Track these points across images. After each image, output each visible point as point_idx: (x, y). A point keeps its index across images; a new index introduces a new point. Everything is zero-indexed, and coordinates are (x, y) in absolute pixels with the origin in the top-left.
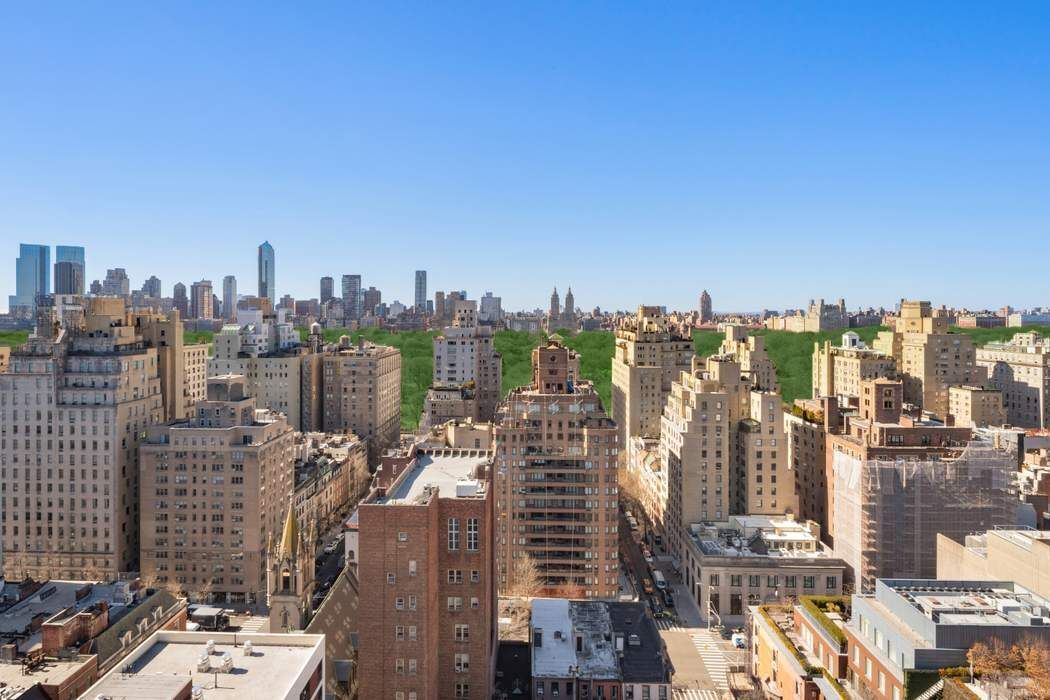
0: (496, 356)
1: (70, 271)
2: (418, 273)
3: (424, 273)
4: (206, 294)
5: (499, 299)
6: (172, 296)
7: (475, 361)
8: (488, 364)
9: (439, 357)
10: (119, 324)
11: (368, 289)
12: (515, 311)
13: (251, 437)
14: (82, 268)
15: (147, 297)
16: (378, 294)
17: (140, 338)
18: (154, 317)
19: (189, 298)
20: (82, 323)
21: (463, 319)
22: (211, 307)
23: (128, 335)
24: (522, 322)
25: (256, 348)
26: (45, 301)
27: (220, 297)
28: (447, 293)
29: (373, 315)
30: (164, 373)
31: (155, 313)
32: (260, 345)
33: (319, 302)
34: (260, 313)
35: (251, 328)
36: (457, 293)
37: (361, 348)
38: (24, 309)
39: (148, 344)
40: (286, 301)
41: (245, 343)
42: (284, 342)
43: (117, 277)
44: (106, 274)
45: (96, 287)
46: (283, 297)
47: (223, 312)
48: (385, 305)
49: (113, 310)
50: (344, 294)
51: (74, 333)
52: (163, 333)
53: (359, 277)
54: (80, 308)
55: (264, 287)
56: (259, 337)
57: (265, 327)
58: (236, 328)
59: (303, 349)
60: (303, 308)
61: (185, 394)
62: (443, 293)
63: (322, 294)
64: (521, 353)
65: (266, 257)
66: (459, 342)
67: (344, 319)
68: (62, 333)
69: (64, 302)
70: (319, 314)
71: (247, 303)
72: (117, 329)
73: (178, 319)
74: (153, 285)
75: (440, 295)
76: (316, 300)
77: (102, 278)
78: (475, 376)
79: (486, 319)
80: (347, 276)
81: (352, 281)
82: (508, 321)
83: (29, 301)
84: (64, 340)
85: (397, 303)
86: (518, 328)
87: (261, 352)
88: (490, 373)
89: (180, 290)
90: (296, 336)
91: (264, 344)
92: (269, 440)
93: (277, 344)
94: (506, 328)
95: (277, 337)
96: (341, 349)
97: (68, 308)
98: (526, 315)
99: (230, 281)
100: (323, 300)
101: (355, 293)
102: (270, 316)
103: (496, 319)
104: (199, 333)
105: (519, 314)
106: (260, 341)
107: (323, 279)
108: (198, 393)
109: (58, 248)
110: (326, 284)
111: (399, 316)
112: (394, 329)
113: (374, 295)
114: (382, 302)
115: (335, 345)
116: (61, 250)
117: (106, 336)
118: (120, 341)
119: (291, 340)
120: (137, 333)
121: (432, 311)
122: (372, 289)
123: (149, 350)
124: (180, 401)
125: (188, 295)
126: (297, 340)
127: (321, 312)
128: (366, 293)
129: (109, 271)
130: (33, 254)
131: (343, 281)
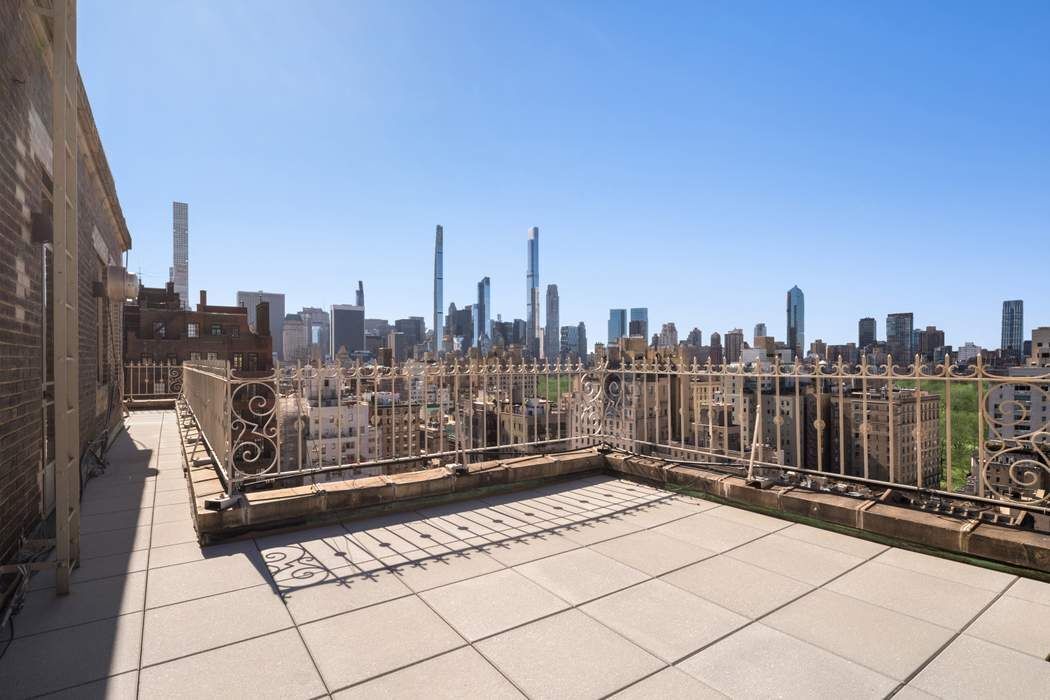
1: (639, 326)
2: (1007, 304)
3: (1019, 304)
4: (738, 341)
11: (924, 330)
14: (646, 324)
16: (941, 335)
19: (723, 346)
33: (857, 346)
40: (819, 347)
43: (670, 329)
44: (661, 328)
45: (656, 338)
46: (813, 342)
48: (950, 348)
50: (889, 337)
53: (911, 315)
55: (794, 332)
60: (836, 352)
65: (795, 304)
74: (696, 335)
76: (854, 344)
80: (893, 316)
81: (900, 321)
89: (716, 339)
99: (760, 328)
107: (862, 321)
109: (632, 310)
110: (867, 327)
113: (935, 337)
114: (946, 344)
116: (635, 312)
122: (931, 329)
125: (723, 343)
128: (921, 334)
129: (665, 326)
130: (618, 316)
131: (888, 322)
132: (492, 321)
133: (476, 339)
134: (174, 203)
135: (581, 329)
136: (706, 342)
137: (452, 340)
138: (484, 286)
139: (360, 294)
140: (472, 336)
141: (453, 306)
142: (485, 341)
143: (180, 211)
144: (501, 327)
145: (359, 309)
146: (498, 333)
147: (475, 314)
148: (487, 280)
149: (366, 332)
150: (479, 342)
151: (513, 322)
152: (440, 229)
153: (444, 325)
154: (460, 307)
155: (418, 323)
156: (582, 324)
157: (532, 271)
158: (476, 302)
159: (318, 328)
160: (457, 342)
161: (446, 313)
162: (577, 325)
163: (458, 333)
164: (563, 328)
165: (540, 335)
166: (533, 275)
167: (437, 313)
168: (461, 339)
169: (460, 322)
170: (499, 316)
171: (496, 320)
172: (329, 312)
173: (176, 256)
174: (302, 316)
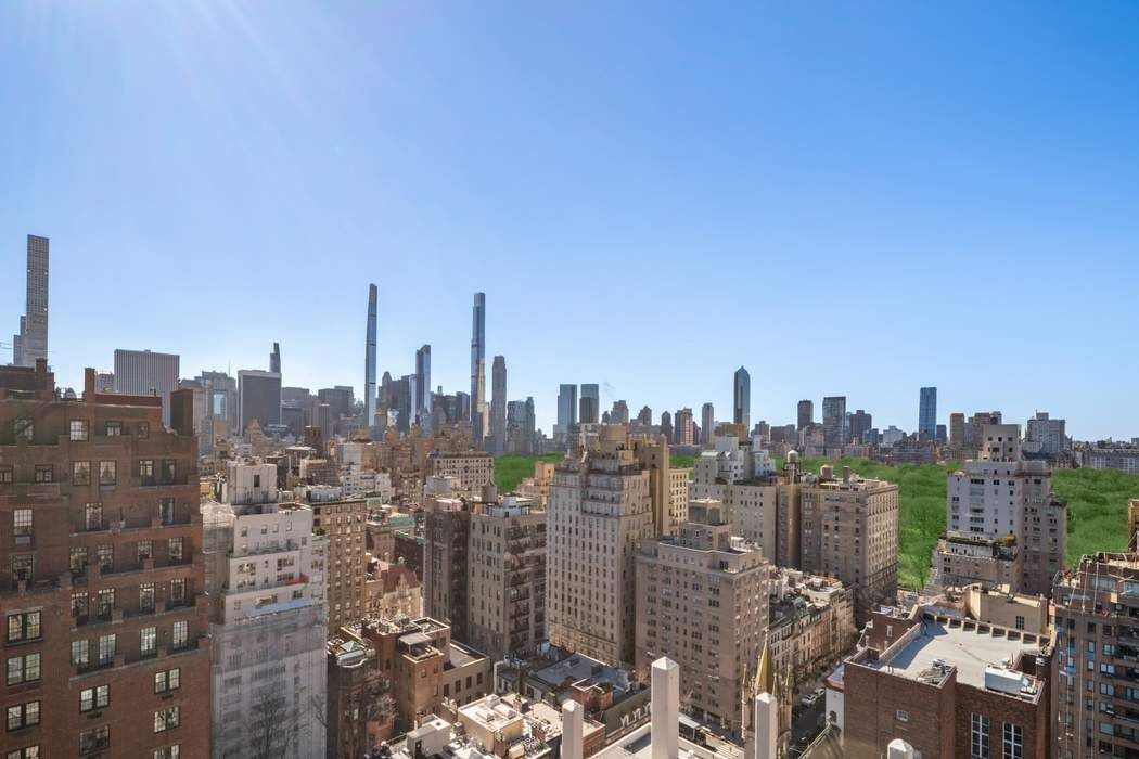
0: (1054, 504)
1: (589, 405)
2: (923, 390)
3: (933, 390)
4: (687, 421)
5: (1062, 423)
6: (660, 424)
7: (1017, 508)
8: (1042, 514)
9: (956, 499)
10: (622, 449)
11: (855, 413)
12: (1093, 439)
13: (727, 563)
14: (597, 400)
15: (641, 424)
16: (869, 417)
17: (637, 460)
18: (647, 442)
19: (674, 425)
20: (598, 447)
21: (996, 450)
22: (692, 434)
23: (628, 458)
24: (1108, 457)
25: (732, 475)
26: (574, 429)
27: (699, 425)
28: (969, 415)
29: (861, 442)
30: (654, 492)
31: (648, 438)
32: (735, 471)
33: (796, 427)
34: (736, 440)
35: (727, 454)
36: (986, 415)
37: (845, 481)
38: (562, 434)
39: (643, 467)
40: (762, 427)
41: (721, 470)
42: (759, 469)
43: (621, 407)
44: (613, 406)
45: (606, 417)
46: (758, 423)
47: (702, 438)
48: (876, 430)
49: (618, 437)
50: (825, 419)
51: (592, 455)
52: (654, 457)
53: (843, 399)
54: (597, 434)
55: (741, 411)
56: (735, 463)
57: (741, 454)
58: (714, 454)
59: (779, 479)
60: (780, 434)
61: (671, 514)
62: (962, 415)
63: (799, 419)
64: (1105, 502)
65: (742, 381)
66: (989, 481)
67: (825, 447)
68: (585, 453)
69: (586, 430)
70: (795, 441)
71: (723, 429)
72: (621, 452)
73: (665, 444)
74: (646, 413)
75: (957, 418)
76: (793, 426)
77: (610, 409)
78: (1016, 529)
79: (1037, 451)
80: (829, 399)
81: (834, 404)
82: (1079, 455)
83: (564, 429)
84: (587, 460)
85: (893, 429)
86: (1097, 465)
87: (736, 479)
88: (1044, 526)
89: (666, 417)
90: (772, 465)
91: (739, 471)
92: (744, 569)
93: (752, 472)
94: (1075, 465)
95: (753, 464)
96: (821, 480)
97: (590, 434)
98: (1117, 446)
99: (708, 409)
100: (801, 425)
101: (838, 418)
102: (746, 443)
103: (1055, 449)
104: (683, 458)
105: (1102, 444)
106: (736, 468)
107: (801, 403)
108: (681, 514)
109: (583, 386)
110: (805, 408)
111: (895, 444)
112: (888, 460)
113: (862, 419)
114: (873, 427)
115: (815, 476)
117: (613, 458)
118: (623, 463)
119: (767, 468)
120: (635, 456)
121: (945, 438)
122: (860, 413)
123: (644, 472)
124: (667, 520)
125: (673, 423)
126: (773, 468)
127: (799, 438)
128: (852, 418)
129: (615, 403)
130: (567, 392)
131: (824, 404)
132: (432, 394)
133: (413, 413)
134: (29, 236)
135: (529, 404)
136: (656, 421)
137: (386, 414)
138: (423, 355)
139: (275, 358)
140: (409, 410)
141: (387, 375)
142: (424, 416)
143: (38, 249)
144: (441, 401)
145: (276, 376)
146: (439, 408)
147: (413, 385)
148: (427, 349)
149: (282, 402)
150: (417, 417)
151: (455, 395)
152: (373, 289)
153: (377, 396)
154: (396, 377)
155: (345, 393)
156: (530, 399)
157: (478, 340)
158: (414, 372)
159: (222, 396)
160: (392, 416)
161: (379, 383)
162: (525, 400)
163: (393, 406)
164: (510, 403)
165: (484, 410)
166: (478, 345)
167: (369, 383)
168: (396, 413)
169: (396, 394)
170: (440, 388)
171: (436, 392)
172: (236, 378)
173: (30, 303)
174: (202, 382)
